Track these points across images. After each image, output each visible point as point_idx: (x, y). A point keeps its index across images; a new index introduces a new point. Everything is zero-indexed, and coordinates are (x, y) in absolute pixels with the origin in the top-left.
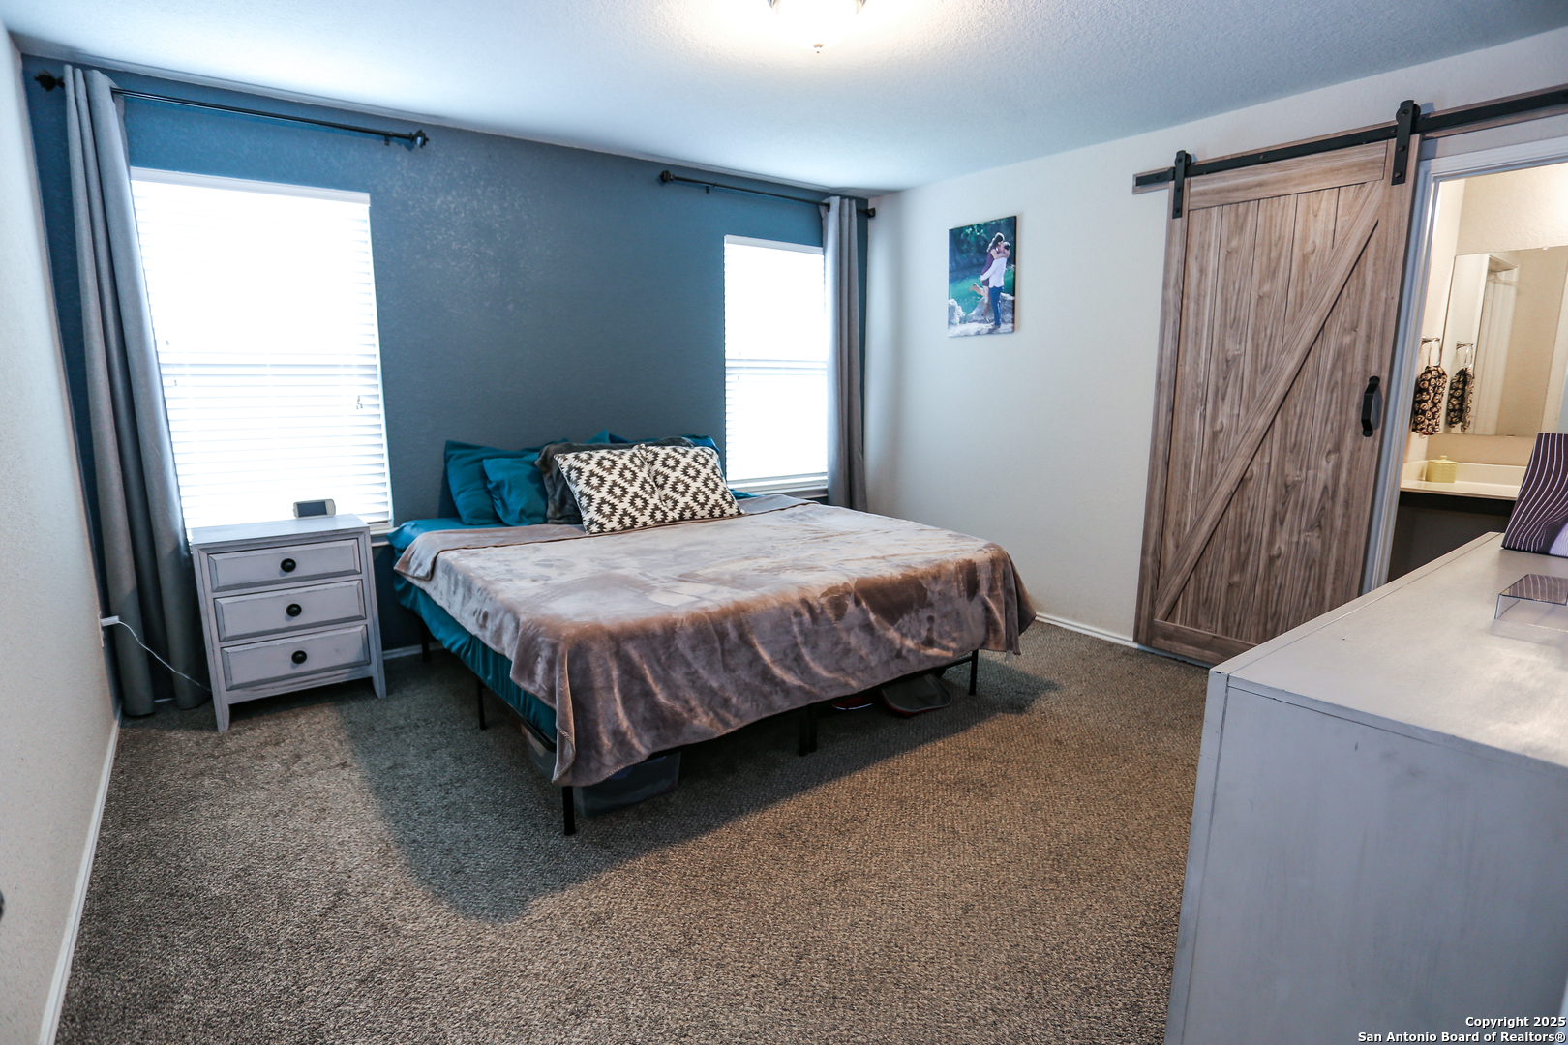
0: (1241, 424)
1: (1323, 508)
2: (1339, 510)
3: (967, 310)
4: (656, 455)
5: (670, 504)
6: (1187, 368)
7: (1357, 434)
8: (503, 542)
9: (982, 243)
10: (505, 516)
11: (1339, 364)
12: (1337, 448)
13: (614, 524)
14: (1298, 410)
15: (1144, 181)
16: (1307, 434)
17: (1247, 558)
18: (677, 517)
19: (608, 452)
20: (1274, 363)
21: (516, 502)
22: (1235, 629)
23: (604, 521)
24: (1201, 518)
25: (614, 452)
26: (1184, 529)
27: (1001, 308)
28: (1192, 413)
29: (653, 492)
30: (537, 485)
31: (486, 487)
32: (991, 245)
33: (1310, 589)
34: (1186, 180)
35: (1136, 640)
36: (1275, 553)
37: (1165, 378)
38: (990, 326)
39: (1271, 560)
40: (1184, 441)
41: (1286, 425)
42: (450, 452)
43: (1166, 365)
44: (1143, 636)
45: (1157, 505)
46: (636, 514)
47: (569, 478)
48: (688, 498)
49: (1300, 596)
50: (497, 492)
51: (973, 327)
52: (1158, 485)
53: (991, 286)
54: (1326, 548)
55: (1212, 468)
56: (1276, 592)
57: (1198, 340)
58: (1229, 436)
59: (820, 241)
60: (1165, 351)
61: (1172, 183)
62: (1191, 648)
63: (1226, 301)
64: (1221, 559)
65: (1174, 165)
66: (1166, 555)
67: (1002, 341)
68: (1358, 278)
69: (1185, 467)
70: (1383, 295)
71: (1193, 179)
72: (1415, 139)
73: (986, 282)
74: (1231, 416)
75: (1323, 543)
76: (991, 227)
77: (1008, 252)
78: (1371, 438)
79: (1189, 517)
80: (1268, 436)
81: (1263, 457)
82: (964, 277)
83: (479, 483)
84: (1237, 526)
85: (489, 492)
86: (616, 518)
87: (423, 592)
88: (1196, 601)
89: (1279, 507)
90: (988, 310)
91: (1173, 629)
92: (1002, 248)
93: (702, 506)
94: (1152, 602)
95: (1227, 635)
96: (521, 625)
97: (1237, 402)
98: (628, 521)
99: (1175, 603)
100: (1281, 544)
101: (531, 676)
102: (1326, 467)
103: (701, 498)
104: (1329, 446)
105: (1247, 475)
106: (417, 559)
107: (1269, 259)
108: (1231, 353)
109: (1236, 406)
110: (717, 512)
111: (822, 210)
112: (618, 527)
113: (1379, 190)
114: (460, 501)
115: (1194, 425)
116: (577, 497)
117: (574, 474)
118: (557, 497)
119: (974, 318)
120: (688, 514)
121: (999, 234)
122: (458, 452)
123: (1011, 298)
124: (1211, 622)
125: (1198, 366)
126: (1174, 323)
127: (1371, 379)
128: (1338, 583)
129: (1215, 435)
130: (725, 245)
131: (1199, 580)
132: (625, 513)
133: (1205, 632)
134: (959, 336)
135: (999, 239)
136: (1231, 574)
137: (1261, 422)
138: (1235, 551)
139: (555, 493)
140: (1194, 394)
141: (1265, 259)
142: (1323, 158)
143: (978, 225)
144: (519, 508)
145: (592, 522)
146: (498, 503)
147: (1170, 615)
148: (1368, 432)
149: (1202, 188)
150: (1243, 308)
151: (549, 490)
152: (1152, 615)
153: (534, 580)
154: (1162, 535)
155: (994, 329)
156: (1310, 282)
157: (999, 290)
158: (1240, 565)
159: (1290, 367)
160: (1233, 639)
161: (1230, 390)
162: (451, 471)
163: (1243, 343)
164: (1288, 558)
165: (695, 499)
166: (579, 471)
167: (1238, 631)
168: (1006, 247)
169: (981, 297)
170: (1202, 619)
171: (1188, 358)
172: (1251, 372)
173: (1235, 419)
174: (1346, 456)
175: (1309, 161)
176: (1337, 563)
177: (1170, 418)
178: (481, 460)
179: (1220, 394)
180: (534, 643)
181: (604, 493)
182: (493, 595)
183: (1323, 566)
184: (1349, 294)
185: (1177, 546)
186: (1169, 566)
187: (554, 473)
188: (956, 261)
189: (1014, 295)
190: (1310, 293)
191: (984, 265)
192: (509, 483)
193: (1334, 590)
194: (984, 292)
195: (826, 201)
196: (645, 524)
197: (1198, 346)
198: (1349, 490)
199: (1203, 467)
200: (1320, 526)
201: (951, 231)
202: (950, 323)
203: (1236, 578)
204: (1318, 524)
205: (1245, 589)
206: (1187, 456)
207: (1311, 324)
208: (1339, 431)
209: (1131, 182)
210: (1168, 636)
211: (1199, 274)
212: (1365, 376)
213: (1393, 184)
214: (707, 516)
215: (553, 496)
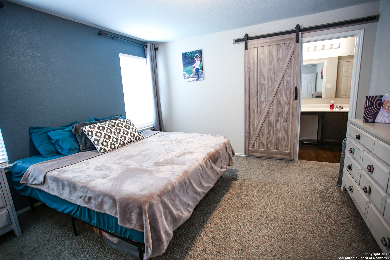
0: (266, 99)
1: (287, 117)
2: (291, 117)
3: (189, 74)
4: (115, 123)
5: (123, 138)
6: (252, 87)
7: (293, 100)
8: (71, 162)
9: (192, 57)
10: (62, 152)
11: (288, 84)
12: (289, 103)
13: (109, 148)
14: (280, 95)
15: (237, 41)
16: (282, 100)
17: (271, 131)
18: (127, 142)
19: (100, 124)
20: (273, 85)
21: (66, 146)
22: (269, 148)
23: (105, 148)
24: (259, 123)
25: (102, 123)
26: (255, 126)
27: (199, 74)
28: (254, 98)
29: (118, 135)
30: (74, 139)
31: (51, 142)
32: (195, 57)
33: (286, 136)
34: (248, 41)
35: (245, 154)
36: (277, 129)
37: (247, 90)
38: (197, 79)
39: (276, 131)
40: (253, 104)
41: (277, 99)
42: (31, 131)
43: (247, 86)
44: (247, 153)
45: (248, 121)
46: (115, 143)
47: (88, 135)
48: (129, 136)
49: (283, 138)
50: (56, 143)
51: (192, 79)
52: (247, 115)
53: (196, 68)
54: (288, 126)
55: (260, 111)
56: (278, 138)
57: (254, 80)
58: (264, 102)
59: (145, 56)
60: (246, 83)
61: (244, 42)
62: (259, 154)
63: (260, 70)
64: (264, 132)
65: (244, 37)
66: (251, 132)
67: (200, 82)
68: (290, 64)
69: (254, 111)
70: (296, 68)
71: (249, 41)
72: (300, 33)
73: (194, 67)
74: (264, 98)
75: (288, 125)
76: (195, 52)
77: (200, 59)
78: (296, 100)
79: (256, 123)
80: (273, 102)
81: (272, 107)
82: (188, 66)
83: (47, 141)
84: (268, 124)
85: (52, 144)
86: (109, 146)
87: (39, 190)
88: (259, 143)
89: (277, 118)
90: (195, 74)
91: (254, 150)
92: (198, 58)
93: (133, 137)
94: (249, 144)
95: (267, 149)
96: (117, 201)
97: (265, 94)
98: (113, 146)
99: (254, 144)
100: (278, 127)
101: (130, 221)
102: (287, 108)
103: (133, 135)
104: (287, 103)
105: (269, 111)
106: (32, 176)
107: (270, 60)
108: (262, 83)
109: (265, 95)
110: (138, 139)
111: (145, 47)
112: (111, 149)
113: (293, 44)
114: (40, 149)
115: (255, 101)
116: (92, 141)
117: (90, 133)
118: (83, 142)
119: (191, 77)
120: (130, 141)
121: (197, 54)
122: (35, 131)
123: (202, 71)
124: (263, 147)
125: (255, 86)
126: (248, 76)
127: (295, 87)
128: (292, 134)
129: (260, 102)
130: (120, 56)
131: (260, 138)
132: (112, 144)
133: (262, 149)
134: (188, 82)
135: (197, 56)
136: (267, 135)
137: (271, 99)
138: (268, 130)
139: (82, 141)
140: (254, 93)
141: (269, 60)
142: (280, 37)
143: (191, 52)
144: (68, 148)
145: (101, 149)
146: (58, 147)
147: (253, 147)
148: (296, 99)
149: (252, 43)
150: (264, 72)
151: (79, 140)
152: (249, 148)
153: (104, 178)
154: (249, 128)
155: (198, 79)
156: (280, 65)
157: (198, 69)
158: (269, 133)
159: (277, 85)
160: (269, 150)
161: (263, 91)
162: (33, 138)
163: (265, 80)
164: (280, 130)
165: (131, 136)
166: (92, 132)
167: (270, 148)
168: (199, 58)
169: (193, 71)
170: (261, 147)
171: (252, 84)
172: (268, 87)
173: (265, 98)
174: (291, 104)
175: (277, 37)
176: (291, 129)
177: (249, 99)
178: (47, 132)
179: (261, 93)
180: (128, 208)
181: (103, 138)
182: (92, 189)
183: (288, 130)
184: (289, 68)
185: (253, 130)
186: (252, 135)
187: (80, 133)
188: (185, 62)
189: (203, 70)
190: (280, 68)
191: (193, 62)
192: (62, 139)
193: (291, 135)
194: (194, 70)
195: (146, 45)
196: (118, 146)
197: (254, 81)
198: (293, 113)
199: (258, 110)
200: (287, 121)
201: (183, 54)
202: (184, 78)
203: (268, 136)
204: (286, 121)
205: (271, 138)
206: (254, 108)
207: (281, 75)
208: (289, 100)
209: (233, 41)
210: (253, 152)
211: (253, 64)
212: (294, 86)
213: (296, 43)
214: (135, 140)
215: (81, 142)
